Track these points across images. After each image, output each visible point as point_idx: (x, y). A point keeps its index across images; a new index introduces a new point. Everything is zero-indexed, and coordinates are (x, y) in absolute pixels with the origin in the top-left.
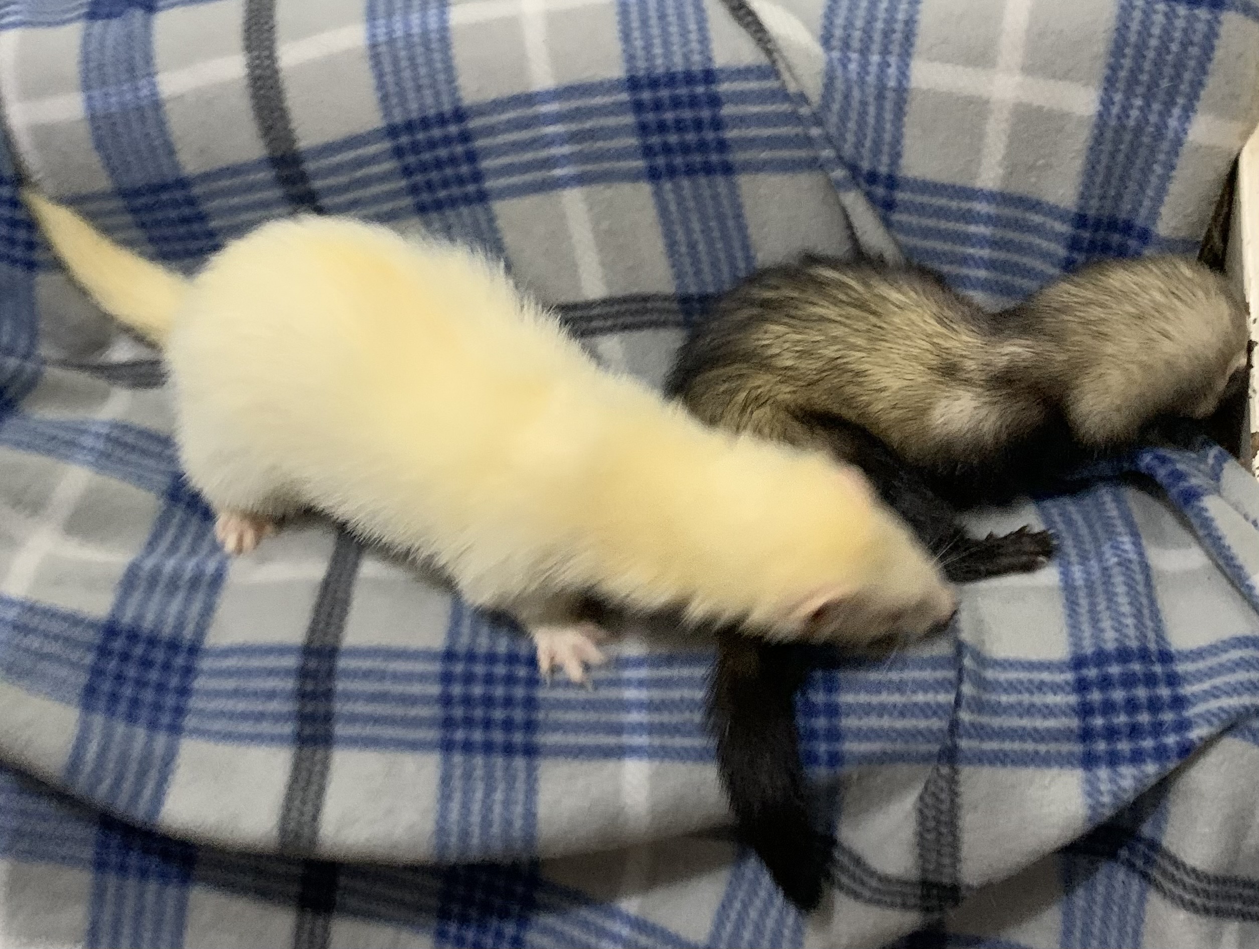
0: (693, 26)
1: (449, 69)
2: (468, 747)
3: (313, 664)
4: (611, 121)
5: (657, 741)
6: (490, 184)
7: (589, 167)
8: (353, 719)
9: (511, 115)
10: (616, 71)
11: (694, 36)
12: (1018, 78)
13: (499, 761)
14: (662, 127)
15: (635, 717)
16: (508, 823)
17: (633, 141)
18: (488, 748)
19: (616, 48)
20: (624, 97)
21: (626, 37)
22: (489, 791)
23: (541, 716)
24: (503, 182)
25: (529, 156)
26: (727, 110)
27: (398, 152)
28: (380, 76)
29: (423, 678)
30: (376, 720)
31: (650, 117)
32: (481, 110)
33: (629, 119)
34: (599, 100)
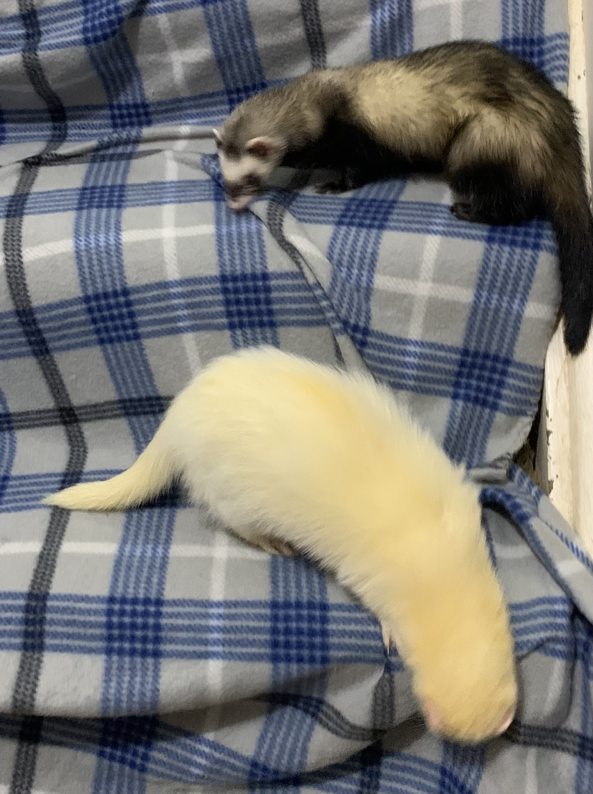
0: (257, 249)
1: (121, 266)
2: (121, 652)
3: (33, 603)
4: (210, 298)
5: (227, 649)
6: (141, 330)
7: (198, 322)
8: (55, 635)
9: (155, 293)
10: (214, 271)
11: (257, 255)
12: (430, 284)
13: (138, 660)
14: (238, 302)
15: (216, 636)
16: (143, 694)
17: (221, 309)
18: (133, 652)
19: (214, 259)
20: (218, 285)
21: (220, 253)
22: (132, 677)
23: (163, 634)
24: (149, 329)
25: (164, 315)
26: (274, 295)
27: (90, 310)
28: (81, 268)
29: (96, 612)
30: (69, 636)
31: (232, 296)
32: (137, 290)
33: (220, 297)
34: (204, 287)
